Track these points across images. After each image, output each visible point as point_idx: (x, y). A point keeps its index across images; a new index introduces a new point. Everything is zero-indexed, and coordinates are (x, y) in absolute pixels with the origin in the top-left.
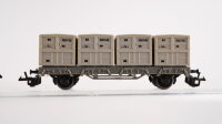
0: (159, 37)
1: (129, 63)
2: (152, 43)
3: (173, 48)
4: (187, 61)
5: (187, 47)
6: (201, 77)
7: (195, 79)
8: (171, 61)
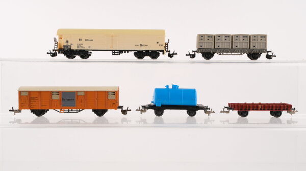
0: (253, 35)
1: (238, 47)
2: (249, 38)
3: (259, 40)
4: (266, 46)
5: (266, 40)
6: (273, 55)
7: (271, 56)
8: (258, 46)
